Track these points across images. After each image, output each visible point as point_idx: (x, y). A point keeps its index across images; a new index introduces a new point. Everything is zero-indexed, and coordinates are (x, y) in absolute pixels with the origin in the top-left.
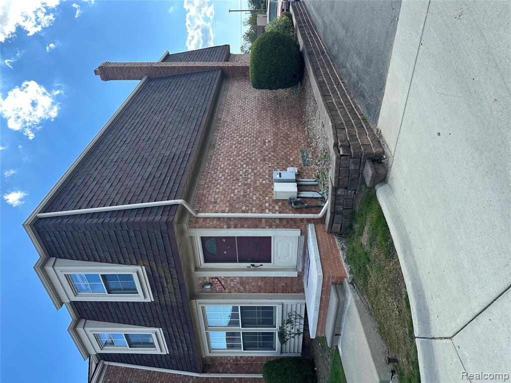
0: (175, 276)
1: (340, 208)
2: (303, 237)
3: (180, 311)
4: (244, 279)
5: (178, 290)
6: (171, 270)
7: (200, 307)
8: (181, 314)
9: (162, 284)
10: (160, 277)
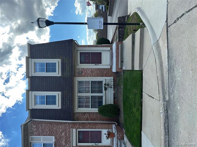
1: (121, 36)
2: (111, 50)
4: (92, 70)
5: (70, 69)
6: (70, 59)
7: (76, 80)
8: (70, 82)
9: (65, 67)
10: (65, 63)
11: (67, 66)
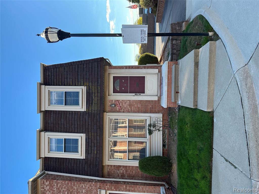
0: (99, 92)
1: (175, 51)
2: (160, 73)
3: (98, 117)
4: (131, 102)
5: (99, 101)
6: (98, 87)
7: (108, 117)
8: (98, 120)
9: (92, 98)
10: (92, 93)
11: (95, 96)
